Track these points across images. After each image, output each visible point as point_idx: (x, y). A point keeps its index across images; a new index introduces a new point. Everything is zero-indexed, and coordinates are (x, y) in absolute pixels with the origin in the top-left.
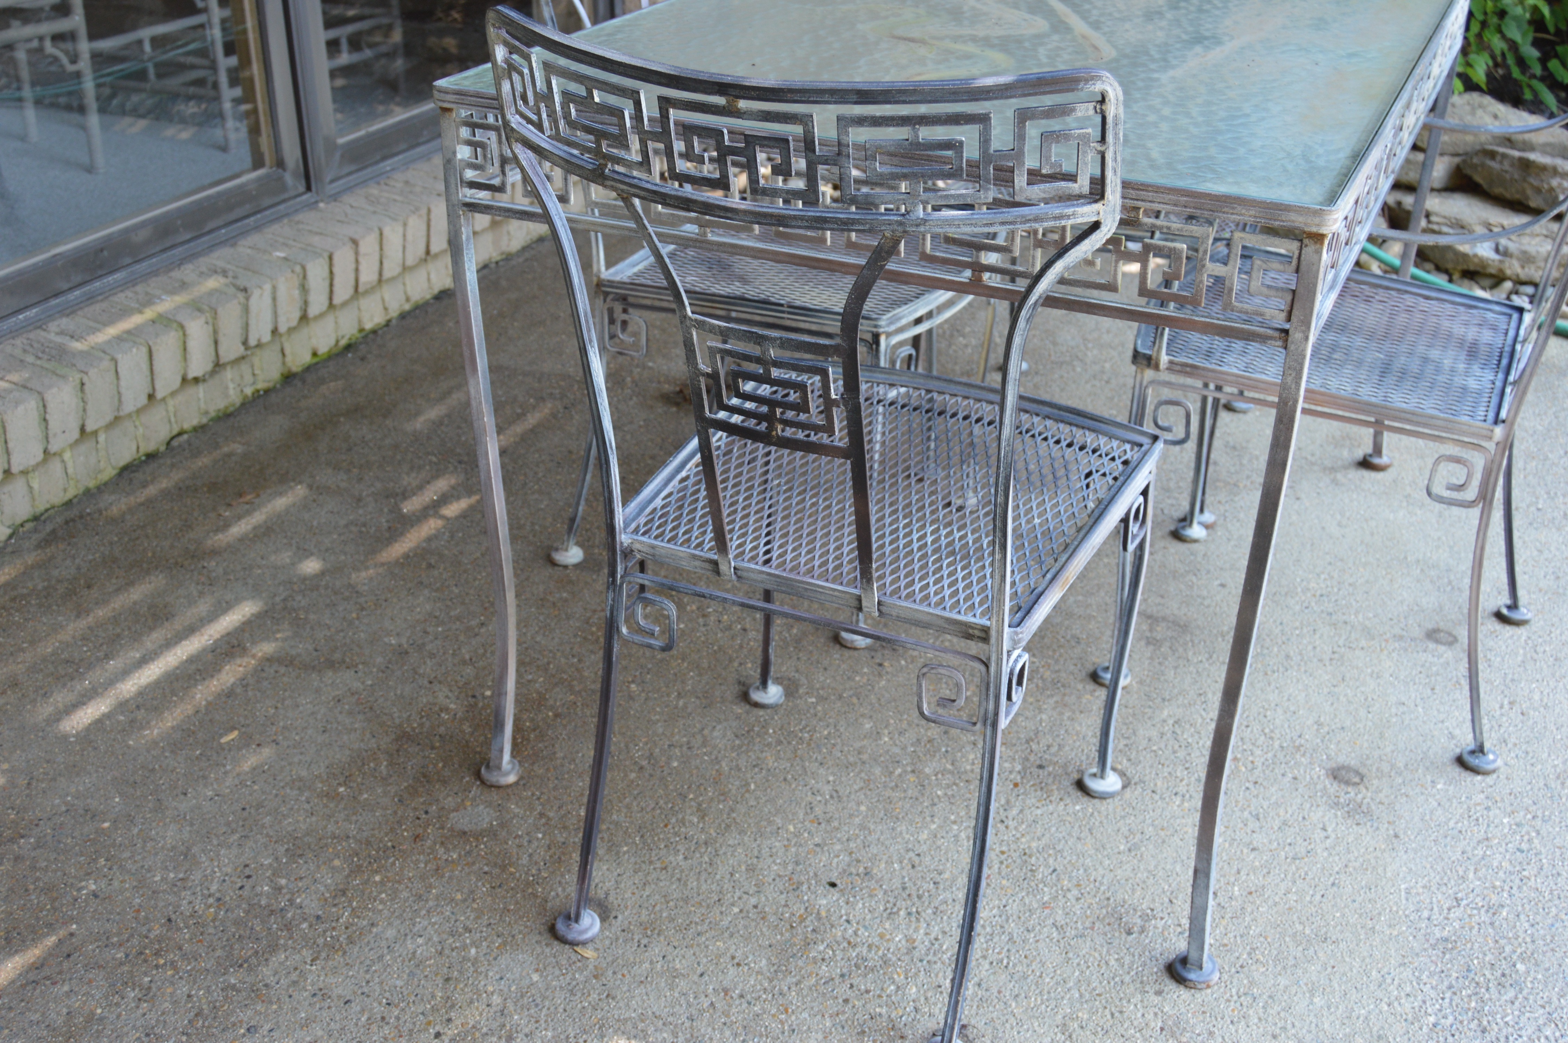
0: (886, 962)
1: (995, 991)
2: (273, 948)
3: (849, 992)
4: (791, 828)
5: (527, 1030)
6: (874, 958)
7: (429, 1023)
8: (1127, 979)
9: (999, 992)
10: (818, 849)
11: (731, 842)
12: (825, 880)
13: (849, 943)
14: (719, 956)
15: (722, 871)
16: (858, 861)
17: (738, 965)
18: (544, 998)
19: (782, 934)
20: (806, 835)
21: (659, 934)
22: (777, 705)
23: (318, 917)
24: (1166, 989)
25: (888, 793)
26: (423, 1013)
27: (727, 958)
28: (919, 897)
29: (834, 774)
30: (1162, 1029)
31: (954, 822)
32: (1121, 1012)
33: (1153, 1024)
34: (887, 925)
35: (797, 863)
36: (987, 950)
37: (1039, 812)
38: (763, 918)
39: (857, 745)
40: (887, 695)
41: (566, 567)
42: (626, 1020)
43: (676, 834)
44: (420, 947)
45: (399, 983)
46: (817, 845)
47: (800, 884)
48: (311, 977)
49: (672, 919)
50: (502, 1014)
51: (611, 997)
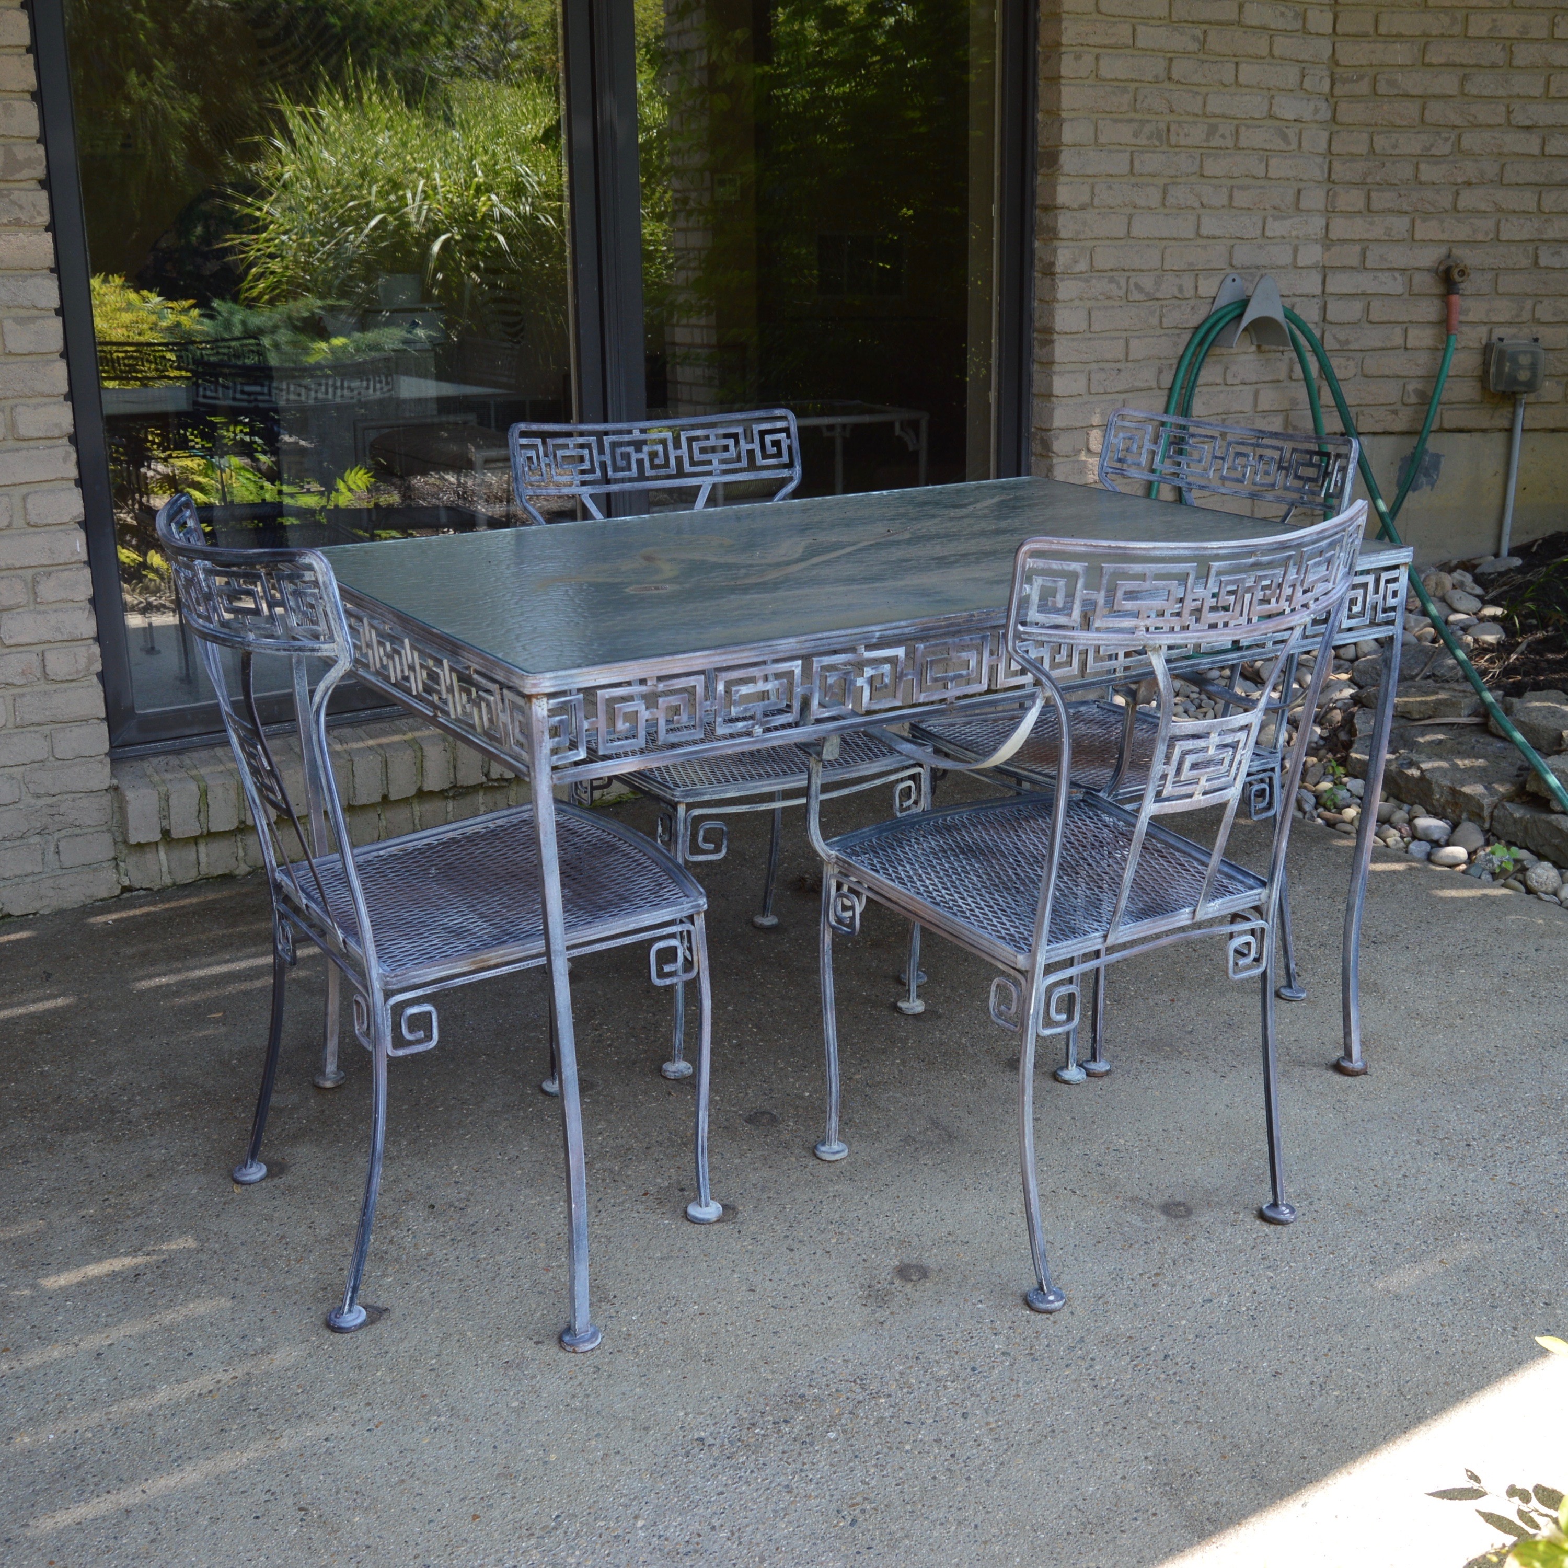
0: (397, 1259)
1: (437, 1300)
2: (89, 1128)
4: (455, 1168)
5: (151, 1215)
6: (393, 1254)
7: (109, 1193)
8: (531, 1327)
9: (439, 1302)
10: (453, 1184)
11: (406, 1162)
12: (432, 1202)
13: (392, 1241)
14: (306, 1219)
16: (468, 1200)
17: (310, 1227)
18: (184, 1202)
20: (458, 1174)
21: (290, 1195)
23: (130, 1121)
24: (546, 1342)
26: (114, 1187)
27: (308, 1222)
28: (474, 1233)
29: (531, 1147)
30: (506, 1362)
32: (496, 1343)
33: (505, 1357)
34: (428, 1241)
35: (429, 1187)
37: (635, 1215)
42: (208, 1230)
44: (159, 1154)
45: (124, 1168)
46: (457, 1183)
47: (413, 1199)
48: (87, 1149)
49: (310, 1190)
50: (151, 1203)
51: (218, 1216)
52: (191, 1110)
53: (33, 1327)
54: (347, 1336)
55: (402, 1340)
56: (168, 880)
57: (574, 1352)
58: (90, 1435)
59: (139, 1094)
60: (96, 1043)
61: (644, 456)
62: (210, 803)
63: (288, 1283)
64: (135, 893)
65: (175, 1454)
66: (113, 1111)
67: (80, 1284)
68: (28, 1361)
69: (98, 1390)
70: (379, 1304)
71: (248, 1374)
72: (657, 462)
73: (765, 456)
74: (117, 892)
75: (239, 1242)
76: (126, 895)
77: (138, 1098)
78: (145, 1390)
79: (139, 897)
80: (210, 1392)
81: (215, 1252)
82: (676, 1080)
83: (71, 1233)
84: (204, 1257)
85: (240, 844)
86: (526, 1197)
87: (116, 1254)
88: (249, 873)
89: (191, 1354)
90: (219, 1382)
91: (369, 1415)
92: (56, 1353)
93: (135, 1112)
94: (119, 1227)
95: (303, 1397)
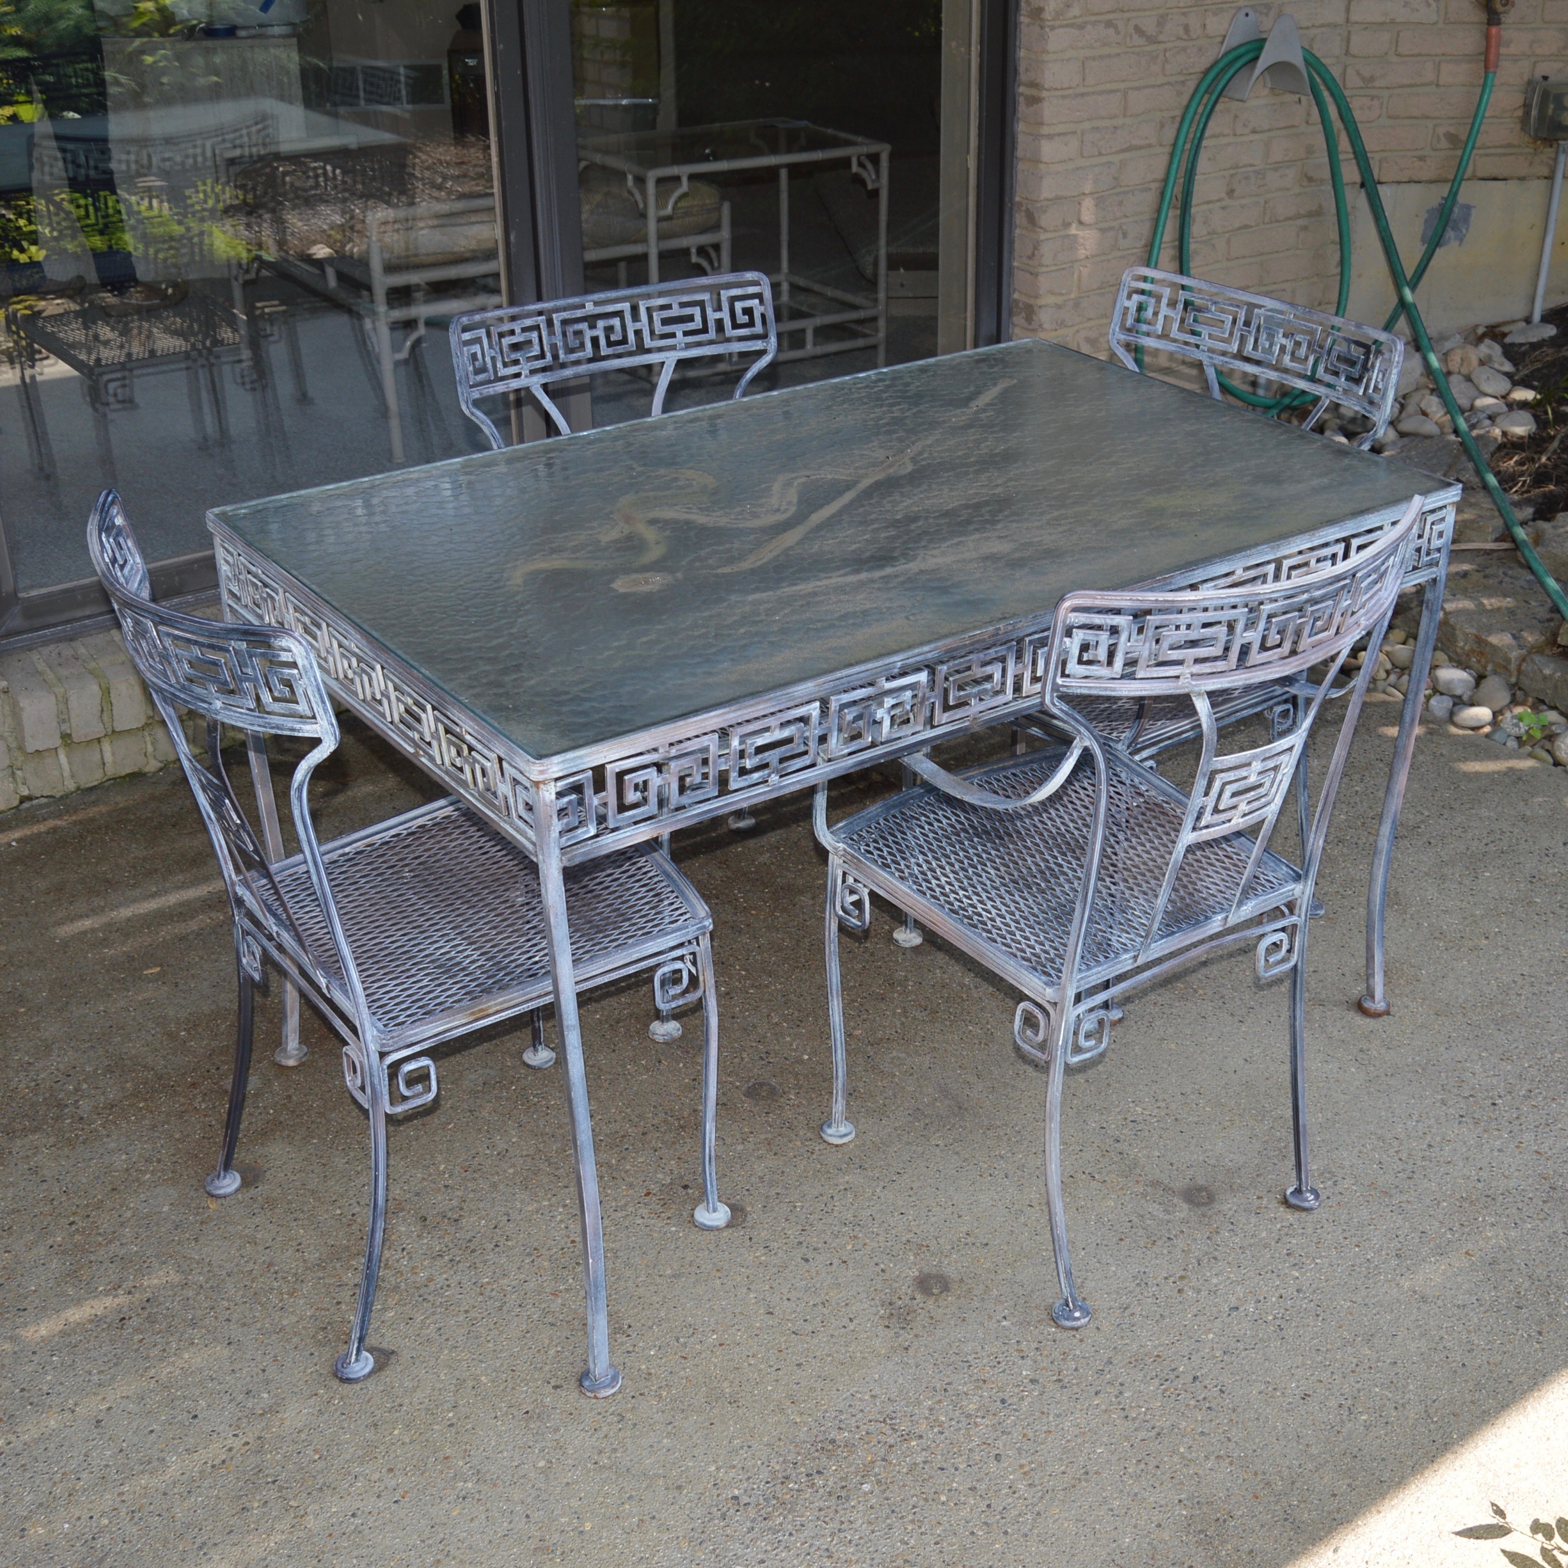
0: (396, 1288)
1: (444, 1337)
2: (36, 1130)
3: (347, 1299)
4: (442, 1167)
5: (125, 1241)
6: (391, 1282)
7: (74, 1214)
8: (547, 1368)
9: (447, 1340)
10: (443, 1189)
12: (423, 1212)
13: (387, 1265)
14: (292, 1239)
16: (461, 1209)
17: (298, 1250)
18: (157, 1224)
20: (447, 1176)
21: (271, 1209)
22: (539, 1069)
23: (82, 1118)
24: (565, 1387)
26: (78, 1205)
27: (294, 1243)
28: (473, 1251)
29: (520, 1137)
30: (526, 1413)
31: (565, 1206)
32: (512, 1389)
33: (524, 1406)
34: (426, 1263)
35: (417, 1194)
37: (640, 1222)
42: (190, 1258)
43: (359, 1143)
44: (120, 1161)
45: (84, 1180)
46: (446, 1187)
47: (403, 1210)
48: (40, 1157)
49: (290, 1202)
50: (122, 1224)
51: (196, 1240)
52: (146, 1100)
53: (23, 1390)
54: (357, 1387)
55: (415, 1389)
56: (71, 786)
57: (596, 1397)
58: (106, 1522)
59: (85, 1080)
60: (25, 1013)
61: (599, 332)
62: (114, 701)
63: (285, 1322)
64: (35, 802)
65: (199, 1541)
66: (61, 1106)
67: (63, 1334)
68: (24, 1433)
69: (106, 1466)
70: (385, 1346)
71: (259, 1438)
72: (613, 338)
73: (735, 326)
74: (16, 803)
75: (224, 1273)
76: (26, 805)
77: (85, 1086)
78: (155, 1463)
79: (41, 806)
80: (224, 1462)
81: (201, 1287)
82: (666, 1043)
83: (42, 1268)
84: (191, 1294)
85: (148, 739)
86: (522, 1202)
87: (92, 1293)
88: (161, 770)
89: (195, 1417)
90: (230, 1450)
91: (393, 1483)
92: (52, 1422)
93: (85, 1106)
94: (93, 1258)
95: (321, 1465)
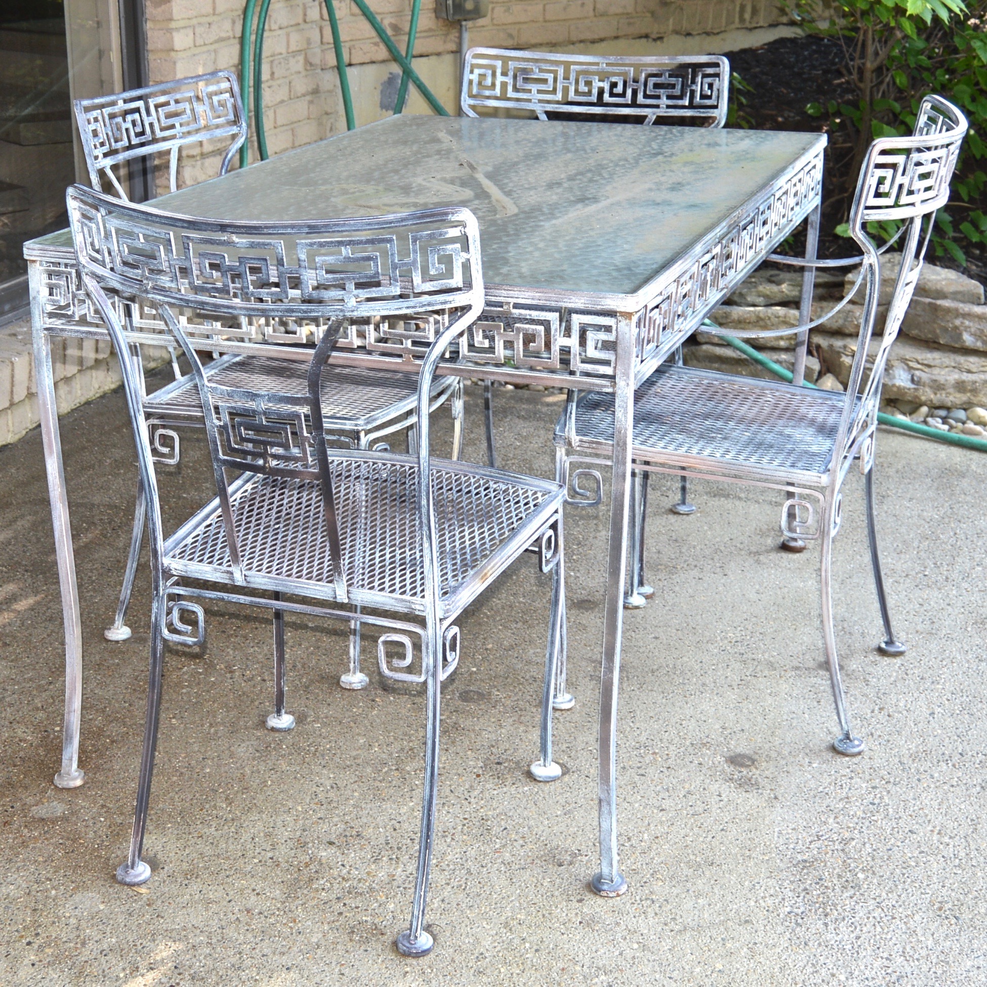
0: (371, 889)
1: (454, 904)
3: (342, 908)
4: (300, 808)
5: (96, 939)
6: (363, 887)
7: (22, 936)
8: (556, 893)
9: (458, 905)
10: (320, 821)
11: (252, 818)
12: (326, 840)
13: (343, 878)
14: (243, 890)
15: (246, 837)
16: (352, 827)
17: (258, 894)
18: (109, 918)
19: (291, 875)
20: (311, 812)
21: (196, 878)
22: (289, 729)
24: (586, 898)
25: (377, 784)
26: (17, 931)
27: (249, 891)
28: (399, 849)
29: (334, 773)
30: (580, 923)
32: (550, 914)
33: (574, 920)
34: (373, 867)
35: (304, 830)
36: (450, 879)
37: (495, 792)
38: (277, 865)
39: (354, 753)
40: (378, 721)
41: (117, 642)
42: (173, 930)
43: (209, 815)
47: (306, 843)
49: (206, 868)
50: (78, 929)
51: (160, 917)
54: (432, 955)
55: (477, 941)
57: (618, 895)
61: (129, 125)
63: (315, 940)
72: (137, 130)
75: (216, 928)
81: (210, 943)
82: (364, 688)
84: (207, 951)
94: (83, 958)
